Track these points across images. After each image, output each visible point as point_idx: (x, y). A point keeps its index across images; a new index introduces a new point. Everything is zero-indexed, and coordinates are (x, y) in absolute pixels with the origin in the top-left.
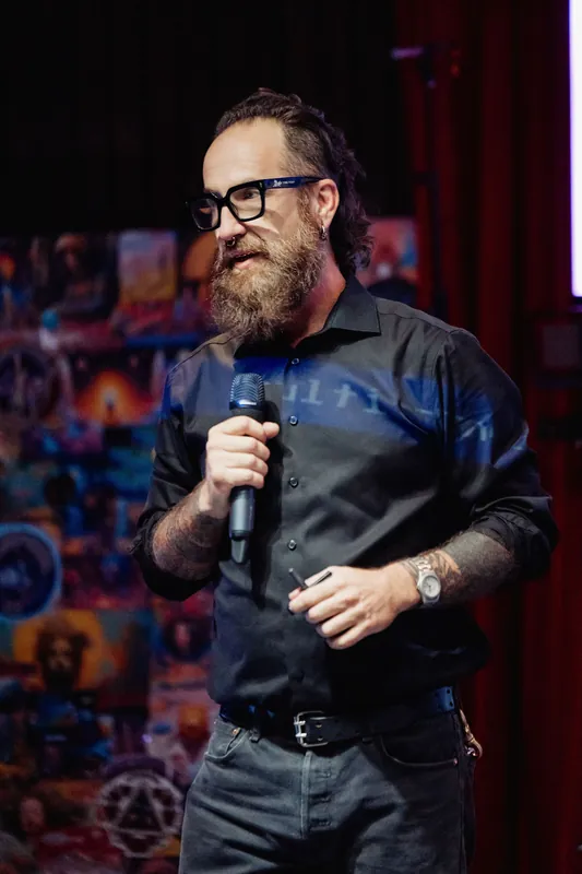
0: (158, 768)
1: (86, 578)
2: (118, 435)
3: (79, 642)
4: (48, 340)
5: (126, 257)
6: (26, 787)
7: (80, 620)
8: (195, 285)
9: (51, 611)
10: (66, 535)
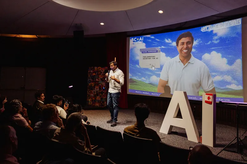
0: (95, 90)
1: (93, 82)
2: (94, 76)
3: (92, 84)
4: (91, 71)
6: (90, 91)
7: (92, 83)
8: (98, 69)
10: (92, 80)
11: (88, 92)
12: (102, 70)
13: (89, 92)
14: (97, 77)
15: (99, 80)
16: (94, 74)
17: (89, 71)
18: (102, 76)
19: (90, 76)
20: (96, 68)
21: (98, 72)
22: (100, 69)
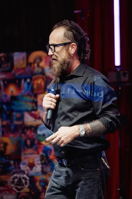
0: (23, 172)
5: (15, 58)
8: (31, 64)
10: (2, 121)
20: (18, 58)
21: (31, 79)
22: (42, 64)
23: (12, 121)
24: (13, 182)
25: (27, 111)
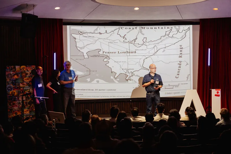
0: (20, 100)
1: (15, 88)
2: (16, 79)
3: (14, 92)
4: (11, 73)
5: (16, 67)
6: (11, 102)
7: (14, 91)
8: (21, 69)
9: (12, 90)
10: (13, 86)
11: (8, 105)
12: (27, 70)
13: (10, 105)
14: (21, 81)
15: (24, 86)
16: (16, 77)
17: (7, 73)
18: (28, 79)
19: (10, 80)
20: (17, 67)
21: (22, 74)
22: (25, 69)
23: (16, 85)
24: (17, 103)
25: (21, 83)
